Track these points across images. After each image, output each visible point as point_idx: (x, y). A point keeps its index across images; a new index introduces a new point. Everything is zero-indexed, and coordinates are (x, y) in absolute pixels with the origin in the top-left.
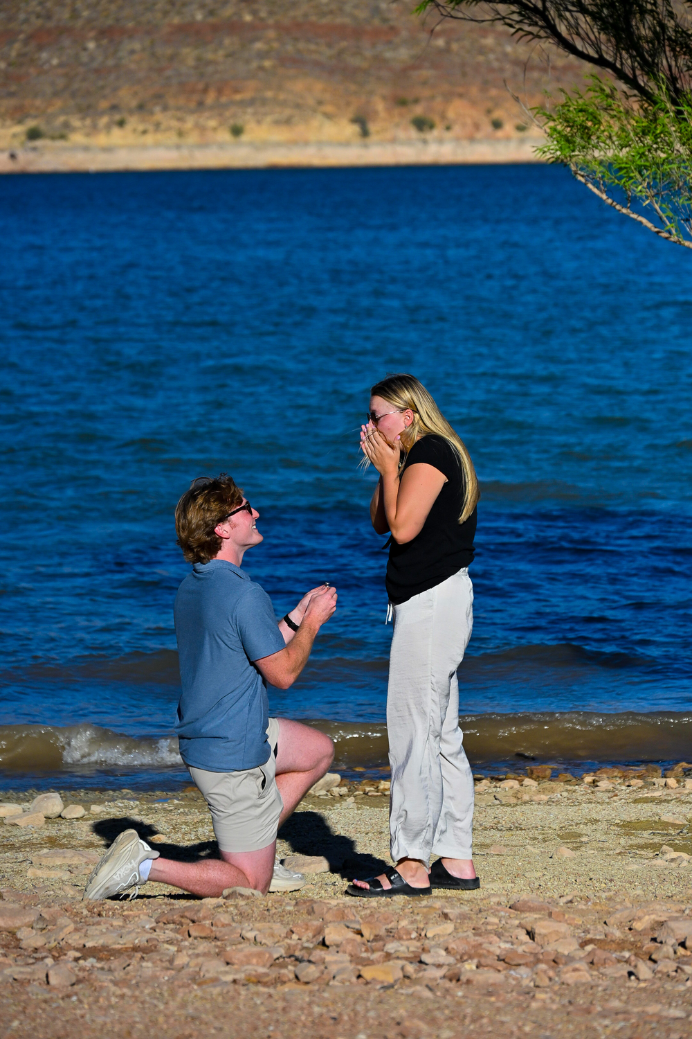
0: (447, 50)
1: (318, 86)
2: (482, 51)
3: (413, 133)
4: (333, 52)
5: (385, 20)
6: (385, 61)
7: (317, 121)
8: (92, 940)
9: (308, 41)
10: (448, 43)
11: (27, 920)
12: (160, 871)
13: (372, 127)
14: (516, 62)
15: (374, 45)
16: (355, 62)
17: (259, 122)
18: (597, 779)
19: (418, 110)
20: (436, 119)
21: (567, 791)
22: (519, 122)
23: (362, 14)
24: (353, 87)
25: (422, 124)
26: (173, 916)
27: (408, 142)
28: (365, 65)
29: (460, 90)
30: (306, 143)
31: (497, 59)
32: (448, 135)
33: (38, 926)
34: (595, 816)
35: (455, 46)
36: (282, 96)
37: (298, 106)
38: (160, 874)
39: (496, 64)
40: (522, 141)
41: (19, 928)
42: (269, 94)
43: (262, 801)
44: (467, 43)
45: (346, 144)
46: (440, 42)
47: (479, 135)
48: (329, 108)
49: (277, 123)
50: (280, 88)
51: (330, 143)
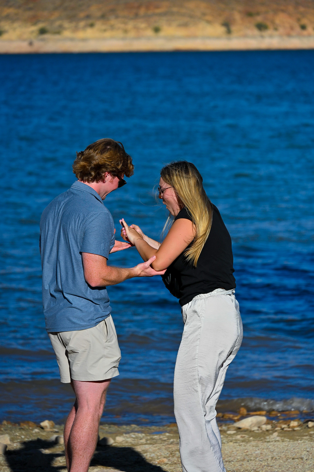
1: (203, 5)
3: (256, 32)
7: (202, 25)
13: (233, 28)
17: (170, 25)
19: (259, 19)
24: (223, 6)
25: (261, 27)
27: (253, 37)
29: (282, 8)
30: (196, 37)
32: (276, 33)
36: (183, 11)
37: (191, 17)
42: (175, 9)
47: (293, 33)
49: (180, 25)
50: (181, 6)
51: (209, 37)
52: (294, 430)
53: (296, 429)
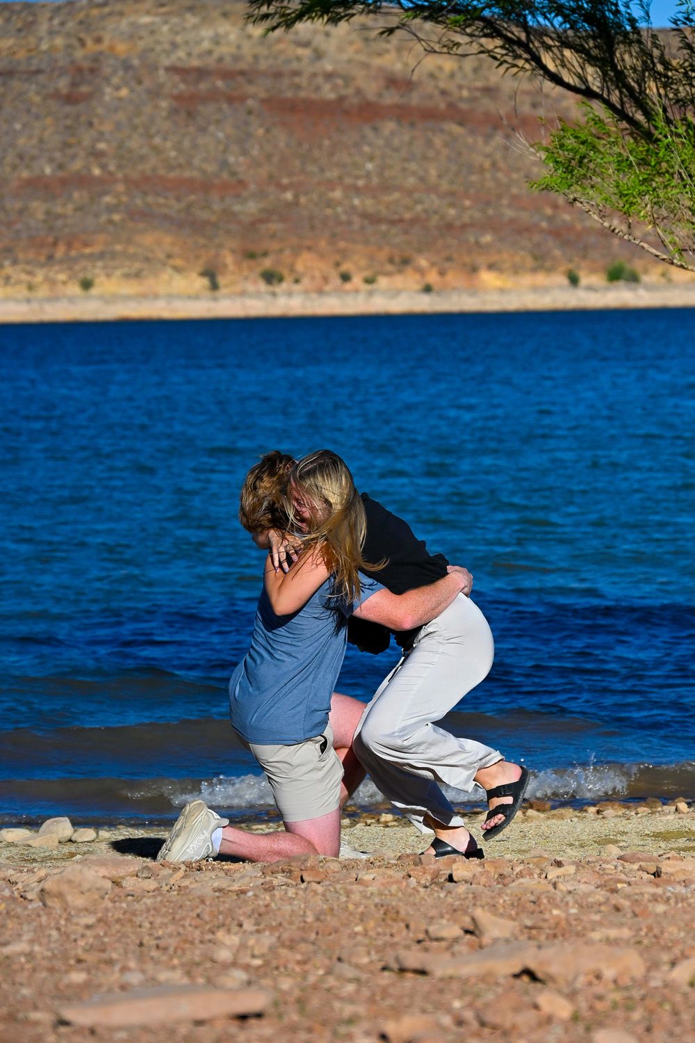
0: (296, 203)
1: (168, 240)
2: (330, 204)
3: (263, 286)
4: (182, 205)
5: (233, 174)
6: (234, 214)
7: (167, 274)
8: (206, 883)
9: (157, 194)
10: (296, 196)
11: (132, 869)
12: (230, 842)
13: (221, 280)
14: (364, 215)
15: (222, 199)
16: (204, 215)
17: (108, 276)
18: (600, 809)
19: (267, 263)
20: (285, 272)
21: (576, 817)
22: (368, 274)
23: (211, 168)
24: (202, 241)
25: (271, 277)
27: (257, 295)
28: (213, 218)
29: (308, 243)
30: (156, 296)
31: (346, 212)
32: (297, 288)
33: (144, 876)
35: (303, 200)
36: (131, 250)
37: (147, 260)
39: (344, 218)
40: (371, 294)
41: (123, 878)
42: (118, 248)
43: (322, 763)
44: (315, 196)
45: (196, 297)
46: (289, 196)
47: (327, 288)
48: (178, 262)
49: (127, 276)
50: (129, 242)
51: (179, 296)
53: (390, 824)
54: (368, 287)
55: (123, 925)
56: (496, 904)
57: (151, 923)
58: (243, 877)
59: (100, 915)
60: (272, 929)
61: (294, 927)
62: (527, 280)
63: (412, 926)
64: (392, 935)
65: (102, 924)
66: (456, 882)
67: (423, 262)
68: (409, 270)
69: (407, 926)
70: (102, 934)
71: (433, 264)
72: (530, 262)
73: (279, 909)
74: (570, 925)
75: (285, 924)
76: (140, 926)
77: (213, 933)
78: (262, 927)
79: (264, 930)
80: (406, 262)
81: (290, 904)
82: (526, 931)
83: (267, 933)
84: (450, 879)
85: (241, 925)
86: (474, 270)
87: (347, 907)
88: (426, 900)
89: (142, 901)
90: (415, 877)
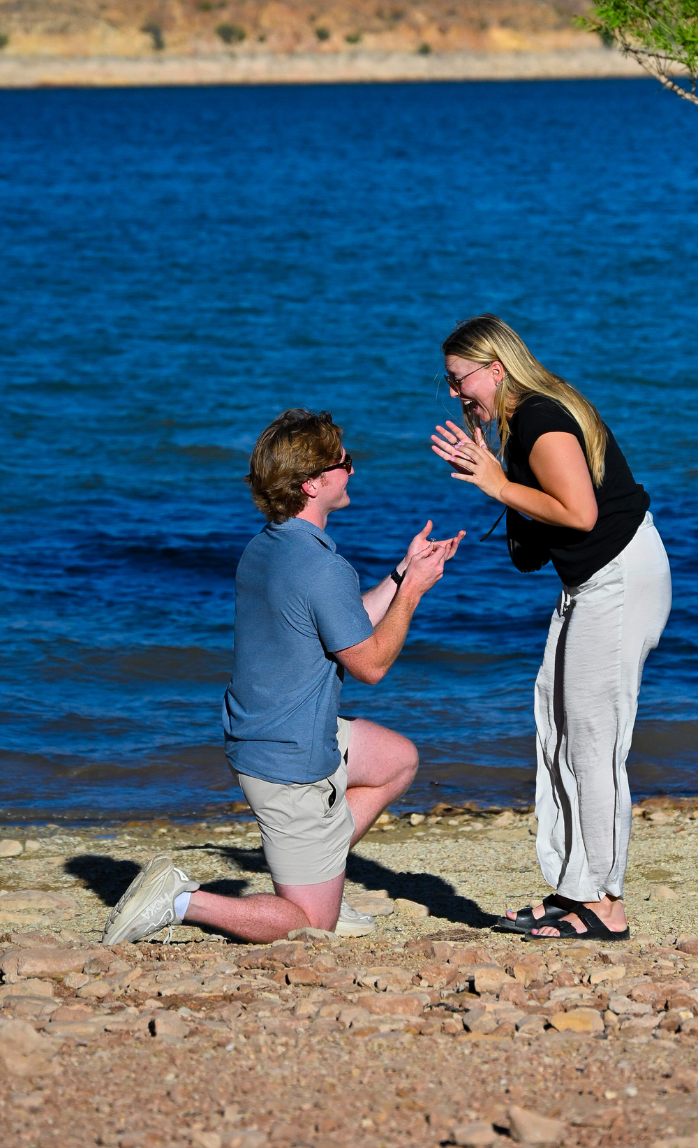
3: (218, 45)
7: (100, 29)
8: (170, 987)
12: (200, 908)
13: (168, 38)
17: (27, 31)
18: (648, 811)
19: (225, 17)
20: (247, 28)
22: (350, 30)
25: (229, 34)
26: (257, 959)
27: (213, 57)
30: (86, 57)
32: (262, 48)
34: (675, 852)
37: (75, 11)
38: (199, 912)
40: (353, 55)
43: (328, 820)
45: (136, 58)
47: (300, 48)
48: (114, 14)
49: (50, 32)
51: (116, 57)
52: (383, 831)
53: (386, 828)
54: (351, 47)
55: (76, 1108)
56: (535, 1074)
57: (111, 1105)
58: (214, 978)
59: (47, 1092)
60: (262, 1119)
61: (287, 1117)
62: (549, 40)
63: (433, 1119)
64: (409, 1133)
65: (50, 1106)
66: (478, 994)
67: (419, 16)
68: (402, 26)
69: (427, 1119)
70: (51, 1122)
71: (432, 19)
72: (553, 17)
73: (267, 1074)
74: (629, 1122)
75: (276, 1113)
76: (97, 1110)
77: (188, 1125)
78: (247, 1116)
79: (251, 1122)
80: (398, 16)
81: (280, 1066)
82: (574, 1129)
83: (255, 1127)
84: (472, 989)
85: (222, 1113)
86: (483, 26)
87: (350, 1072)
88: (447, 1060)
89: (97, 1055)
90: (427, 980)
